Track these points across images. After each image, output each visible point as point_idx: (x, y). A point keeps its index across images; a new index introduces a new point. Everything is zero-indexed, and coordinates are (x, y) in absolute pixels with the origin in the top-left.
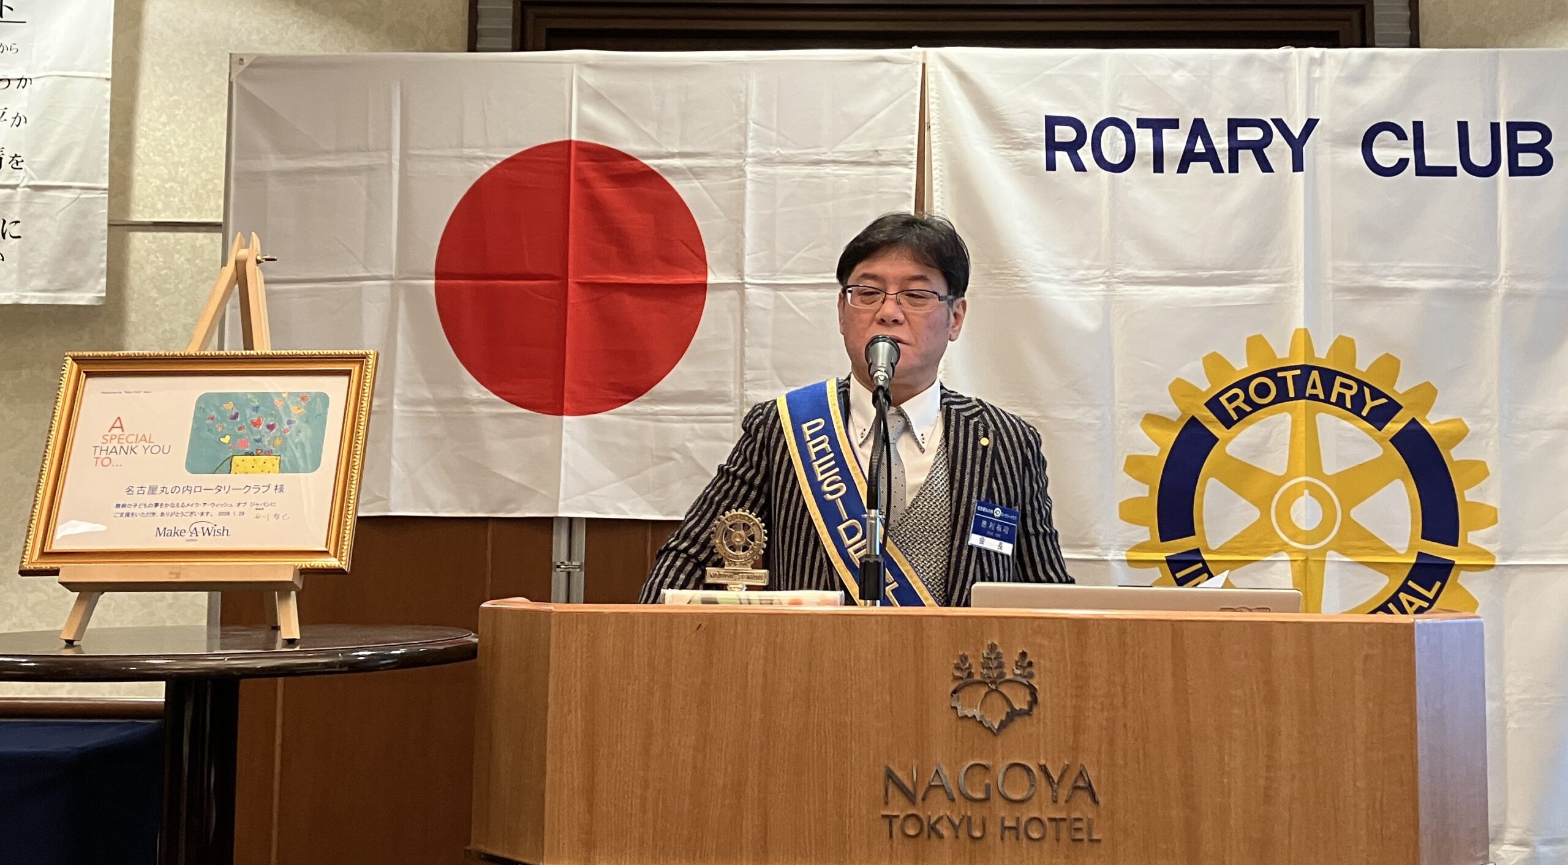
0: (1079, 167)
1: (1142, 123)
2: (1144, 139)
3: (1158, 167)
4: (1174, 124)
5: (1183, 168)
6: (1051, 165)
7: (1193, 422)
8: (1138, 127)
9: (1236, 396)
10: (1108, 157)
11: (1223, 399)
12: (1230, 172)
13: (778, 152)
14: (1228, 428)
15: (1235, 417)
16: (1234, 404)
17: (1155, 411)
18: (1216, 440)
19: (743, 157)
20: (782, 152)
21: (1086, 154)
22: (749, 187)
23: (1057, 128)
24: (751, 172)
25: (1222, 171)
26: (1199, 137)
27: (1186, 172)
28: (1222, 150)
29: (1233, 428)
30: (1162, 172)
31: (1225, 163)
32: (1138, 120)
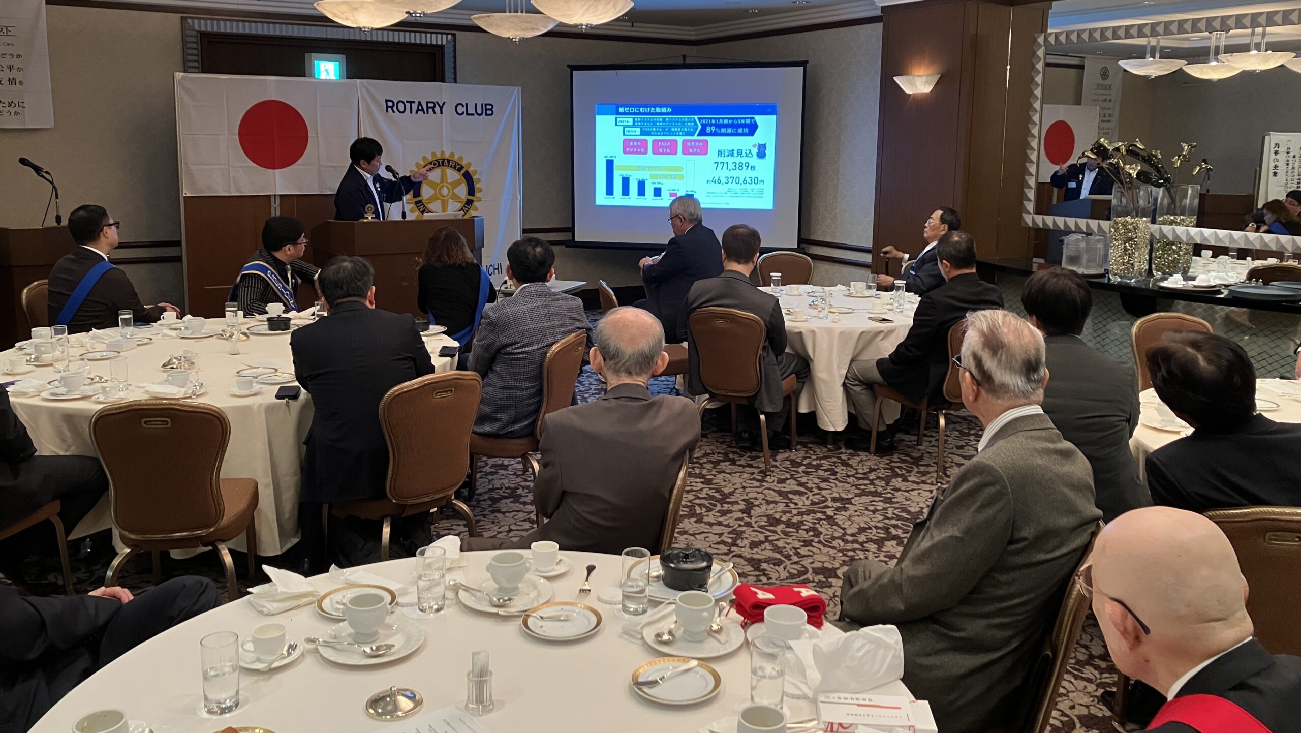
0: (394, 112)
1: (407, 102)
2: (408, 105)
3: (411, 112)
4: (414, 102)
5: (417, 113)
6: (387, 111)
10: (400, 110)
12: (427, 114)
21: (395, 108)
24: (318, 113)
25: (425, 114)
26: (420, 105)
28: (425, 109)
30: (412, 114)
31: (426, 112)
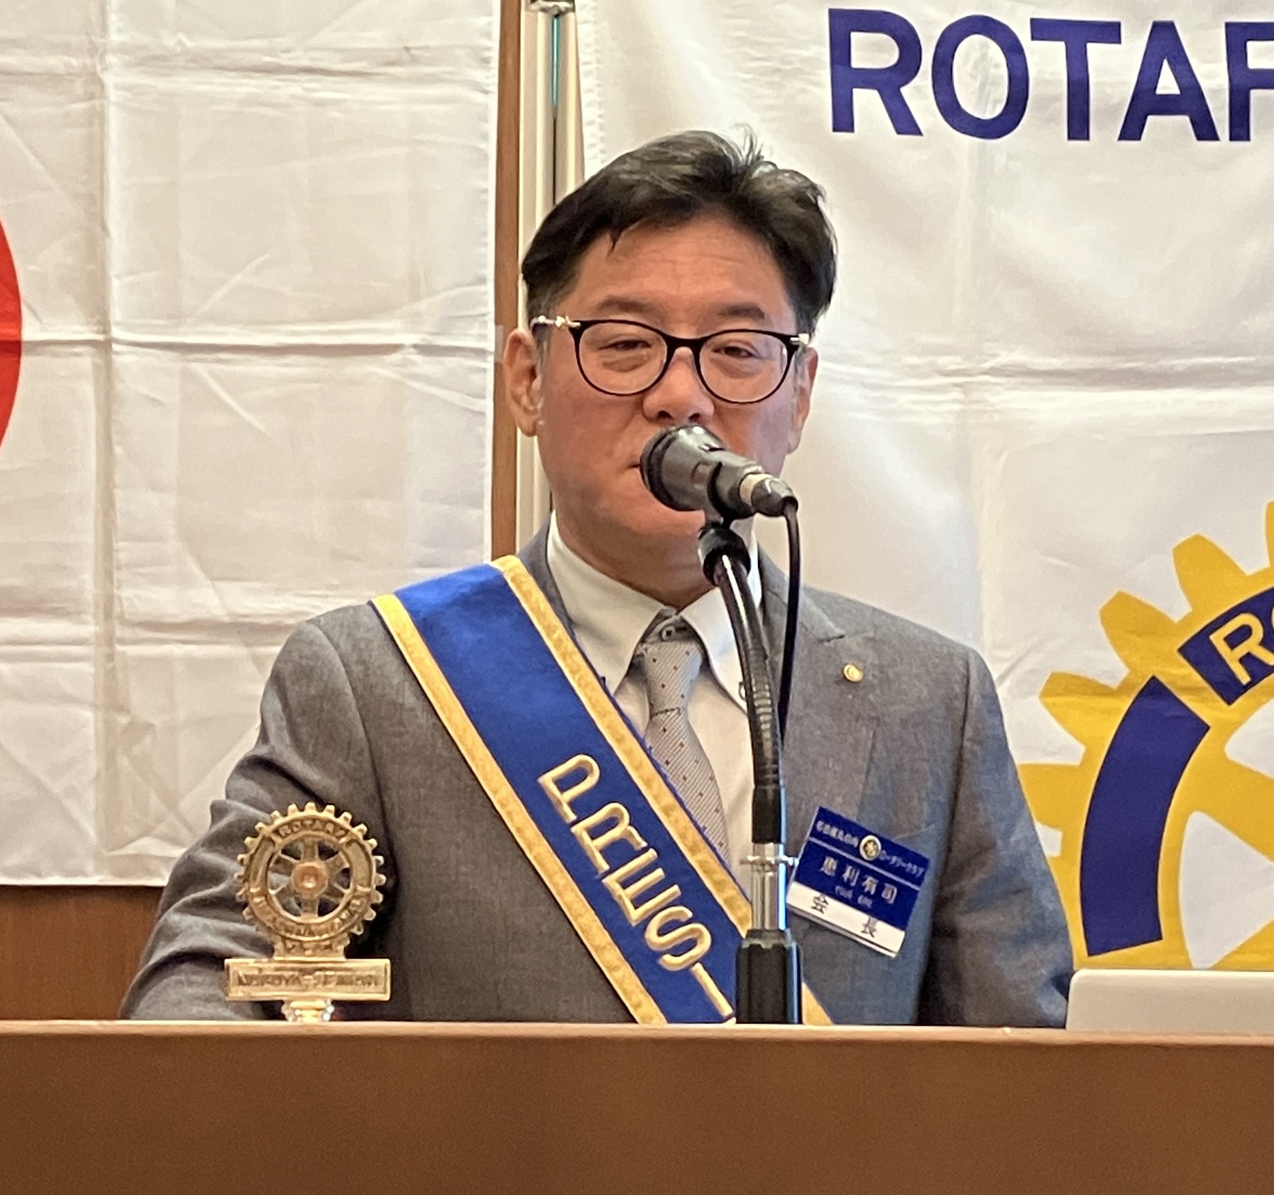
0: (905, 123)
1: (1042, 30)
3: (1079, 126)
4: (1110, 32)
5: (1132, 129)
6: (843, 120)
7: (1154, 690)
8: (1033, 38)
9: (1245, 632)
10: (969, 103)
11: (1217, 638)
12: (1231, 139)
13: (180, 43)
14: (1229, 701)
15: (1245, 678)
16: (1242, 650)
17: (1072, 665)
18: (1202, 728)
19: (96, 51)
20: (189, 44)
22: (115, 119)
23: (856, 37)
24: (118, 87)
25: (1214, 137)
26: (1165, 63)
27: (1139, 138)
28: (1215, 92)
29: (1240, 701)
30: (1087, 138)
32: (1034, 22)
